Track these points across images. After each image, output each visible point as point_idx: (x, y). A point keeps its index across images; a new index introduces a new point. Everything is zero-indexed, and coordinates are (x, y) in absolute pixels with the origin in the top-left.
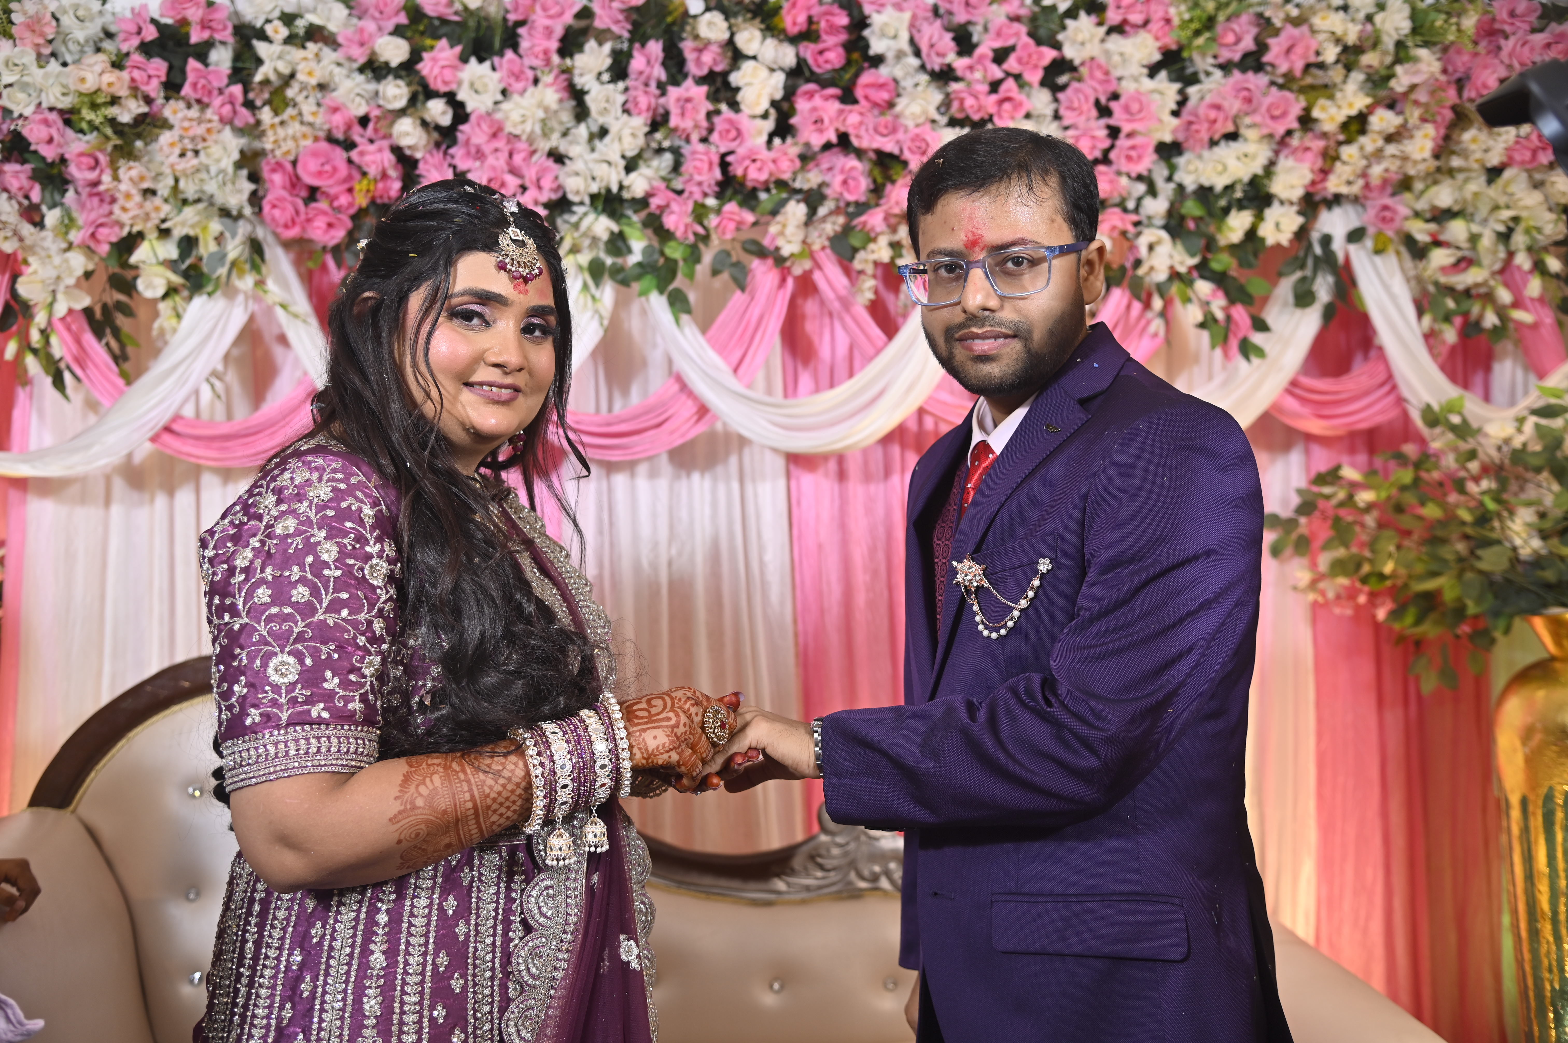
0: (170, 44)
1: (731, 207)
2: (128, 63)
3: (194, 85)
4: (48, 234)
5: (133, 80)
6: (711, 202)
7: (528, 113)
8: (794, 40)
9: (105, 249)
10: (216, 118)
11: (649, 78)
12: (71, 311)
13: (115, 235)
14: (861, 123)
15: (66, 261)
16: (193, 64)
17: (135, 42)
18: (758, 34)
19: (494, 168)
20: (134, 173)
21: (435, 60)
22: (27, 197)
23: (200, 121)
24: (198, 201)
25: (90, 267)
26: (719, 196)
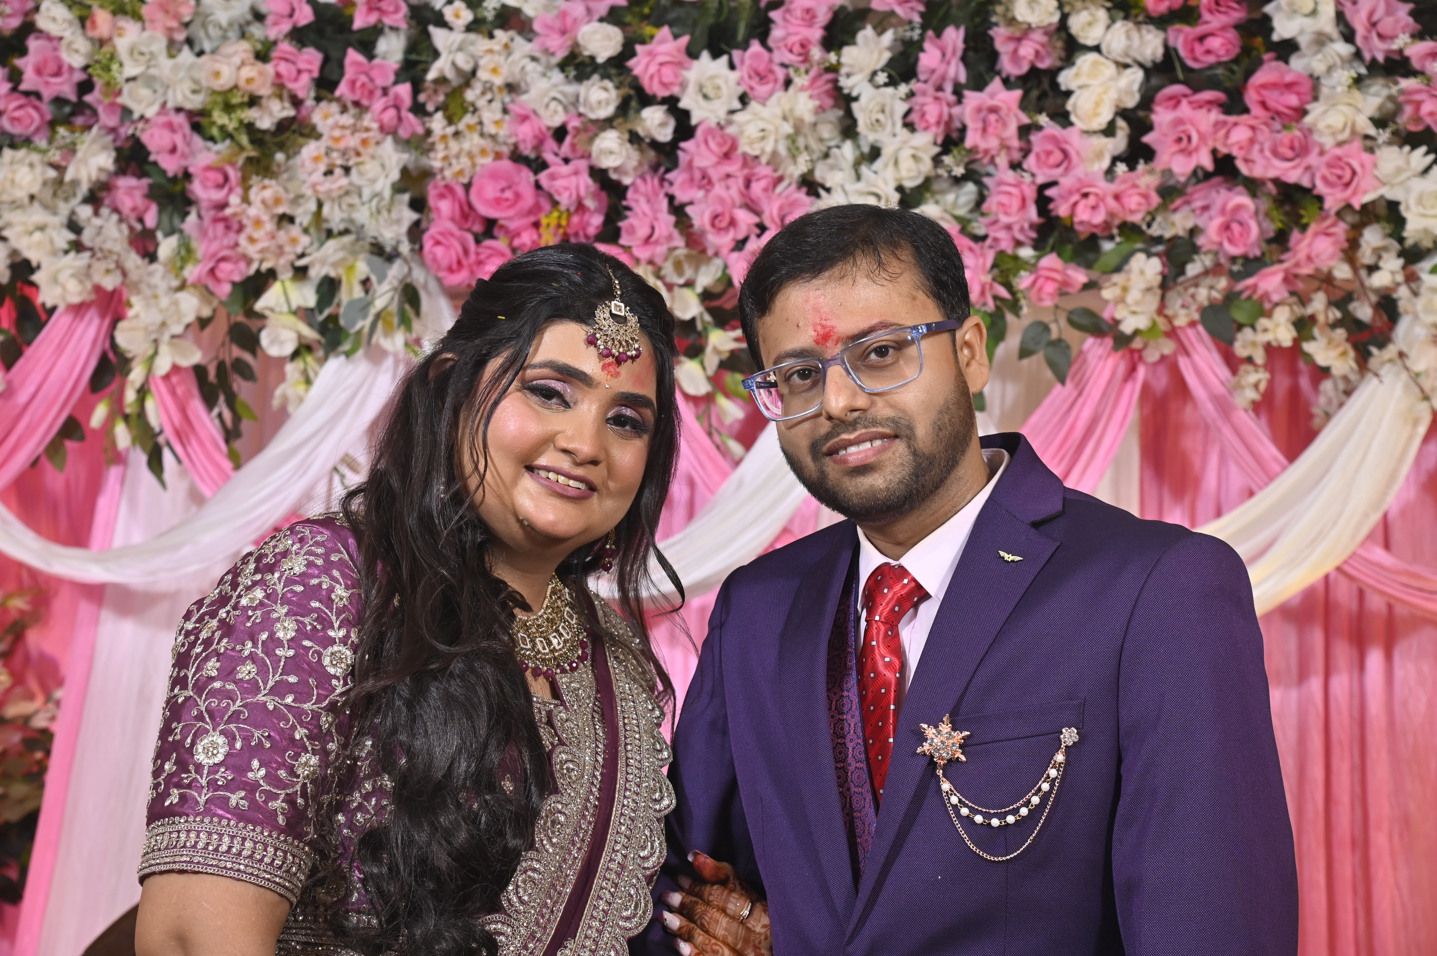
0: (329, 30)
1: (1050, 261)
2: (274, 54)
3: (353, 83)
4: (157, 268)
5: (278, 75)
6: (1026, 253)
7: (770, 127)
8: (1162, 22)
9: (225, 289)
10: (375, 126)
11: (943, 78)
12: (176, 369)
13: (239, 272)
14: (1252, 141)
15: (176, 303)
16: (353, 56)
17: (286, 27)
18: (1102, 15)
19: (721, 200)
20: (268, 194)
21: (652, 54)
22: (141, 220)
23: (355, 129)
24: (346, 232)
25: (206, 312)
26: (1039, 245)
